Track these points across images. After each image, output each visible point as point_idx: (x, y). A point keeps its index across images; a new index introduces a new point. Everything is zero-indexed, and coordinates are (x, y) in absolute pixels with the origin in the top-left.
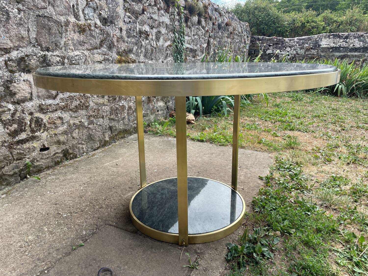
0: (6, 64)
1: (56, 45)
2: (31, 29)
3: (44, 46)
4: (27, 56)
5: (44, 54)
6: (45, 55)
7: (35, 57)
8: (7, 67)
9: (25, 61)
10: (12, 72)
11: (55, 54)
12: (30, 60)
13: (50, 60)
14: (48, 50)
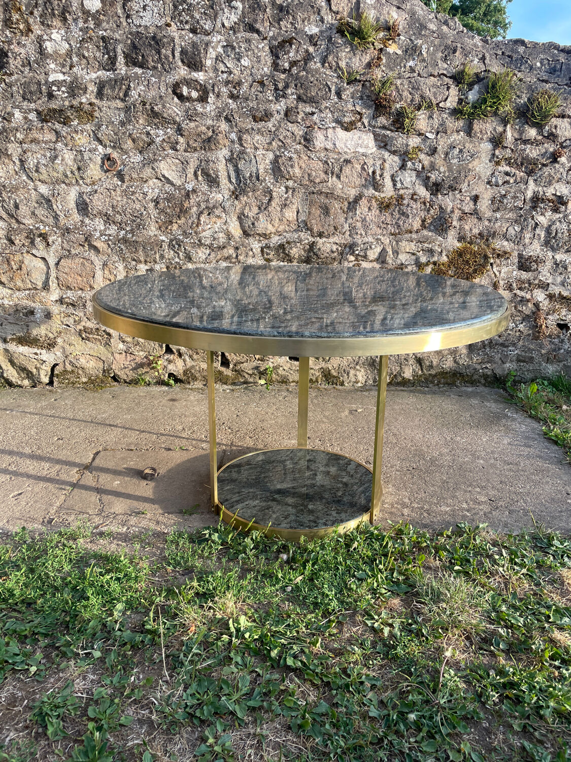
0: (262, 251)
1: (336, 228)
2: (301, 211)
3: (315, 230)
4: (288, 243)
5: (313, 240)
6: (314, 242)
7: (298, 244)
8: (263, 255)
9: (284, 249)
10: (268, 260)
11: (331, 240)
12: (291, 248)
13: (319, 249)
14: (321, 235)
